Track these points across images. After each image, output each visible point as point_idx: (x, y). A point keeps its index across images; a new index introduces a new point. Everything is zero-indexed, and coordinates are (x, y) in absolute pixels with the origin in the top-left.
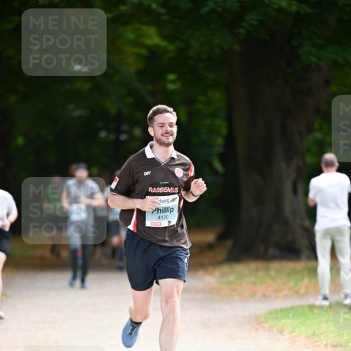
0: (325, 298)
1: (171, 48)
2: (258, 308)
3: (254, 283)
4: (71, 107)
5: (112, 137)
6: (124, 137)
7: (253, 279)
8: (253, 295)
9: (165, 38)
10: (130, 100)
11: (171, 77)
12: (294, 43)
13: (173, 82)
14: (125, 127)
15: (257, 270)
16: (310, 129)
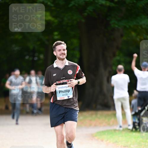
0: (121, 127)
1: (56, 21)
2: (93, 130)
3: (91, 120)
4: (14, 46)
5: (31, 59)
6: (36, 59)
7: (90, 118)
8: (90, 125)
9: (53, 17)
10: (39, 43)
11: (56, 33)
12: (108, 19)
13: (57, 35)
14: (36, 54)
15: (92, 115)
16: (114, 55)
